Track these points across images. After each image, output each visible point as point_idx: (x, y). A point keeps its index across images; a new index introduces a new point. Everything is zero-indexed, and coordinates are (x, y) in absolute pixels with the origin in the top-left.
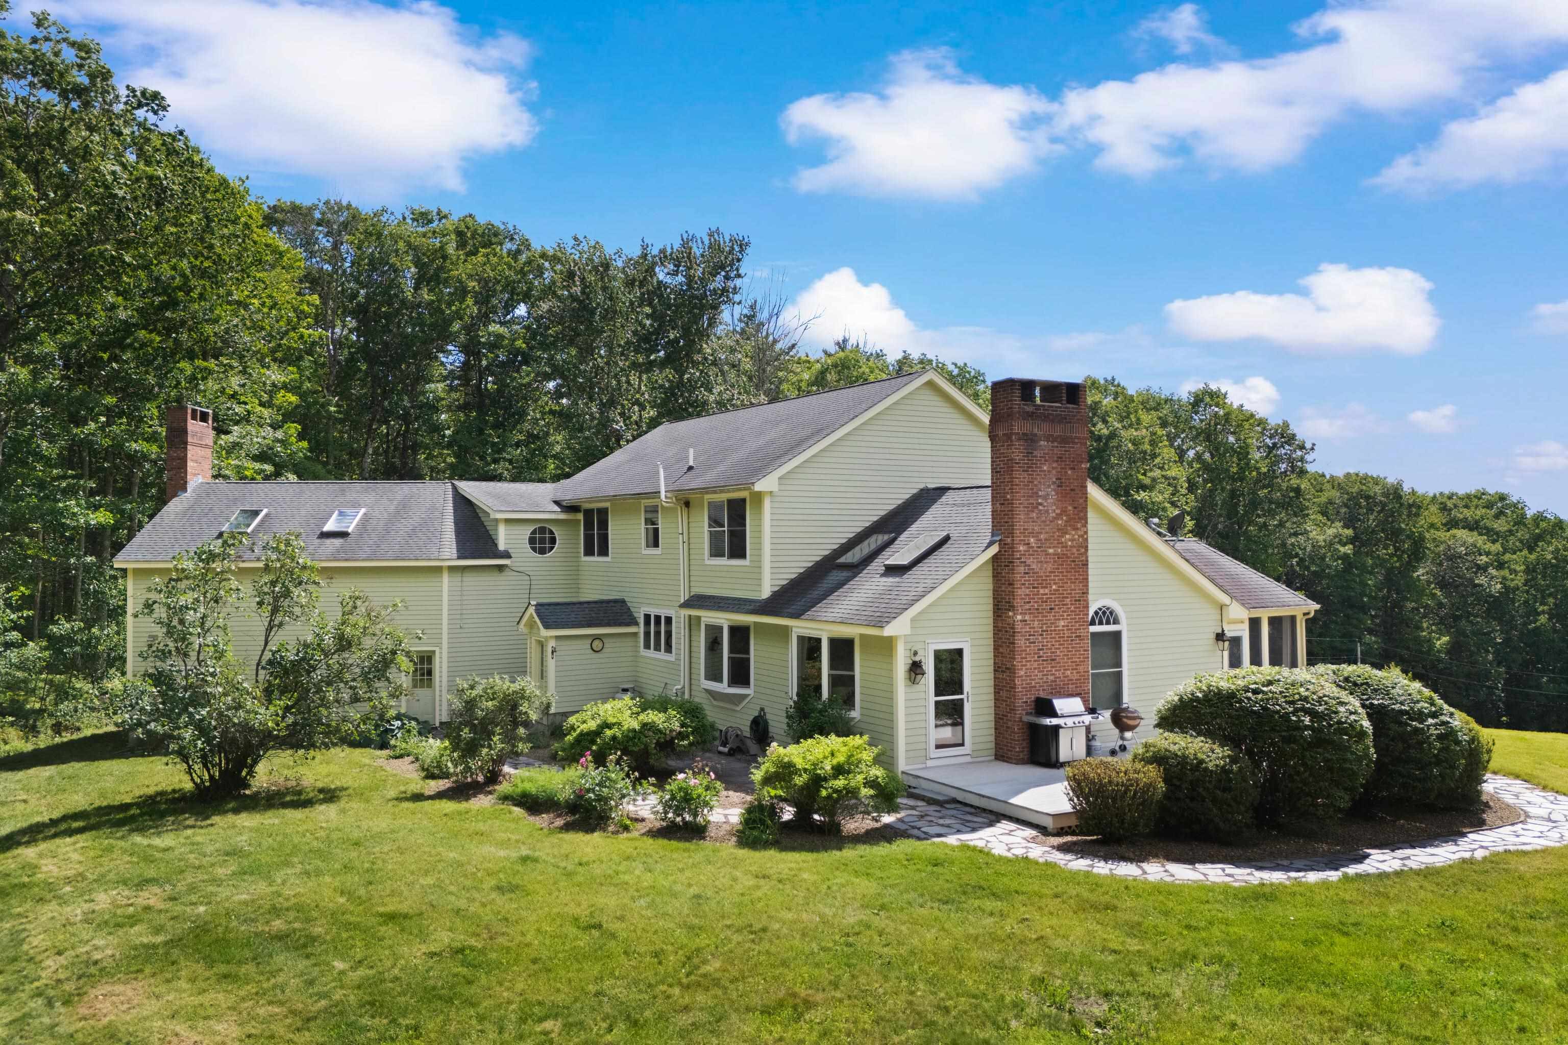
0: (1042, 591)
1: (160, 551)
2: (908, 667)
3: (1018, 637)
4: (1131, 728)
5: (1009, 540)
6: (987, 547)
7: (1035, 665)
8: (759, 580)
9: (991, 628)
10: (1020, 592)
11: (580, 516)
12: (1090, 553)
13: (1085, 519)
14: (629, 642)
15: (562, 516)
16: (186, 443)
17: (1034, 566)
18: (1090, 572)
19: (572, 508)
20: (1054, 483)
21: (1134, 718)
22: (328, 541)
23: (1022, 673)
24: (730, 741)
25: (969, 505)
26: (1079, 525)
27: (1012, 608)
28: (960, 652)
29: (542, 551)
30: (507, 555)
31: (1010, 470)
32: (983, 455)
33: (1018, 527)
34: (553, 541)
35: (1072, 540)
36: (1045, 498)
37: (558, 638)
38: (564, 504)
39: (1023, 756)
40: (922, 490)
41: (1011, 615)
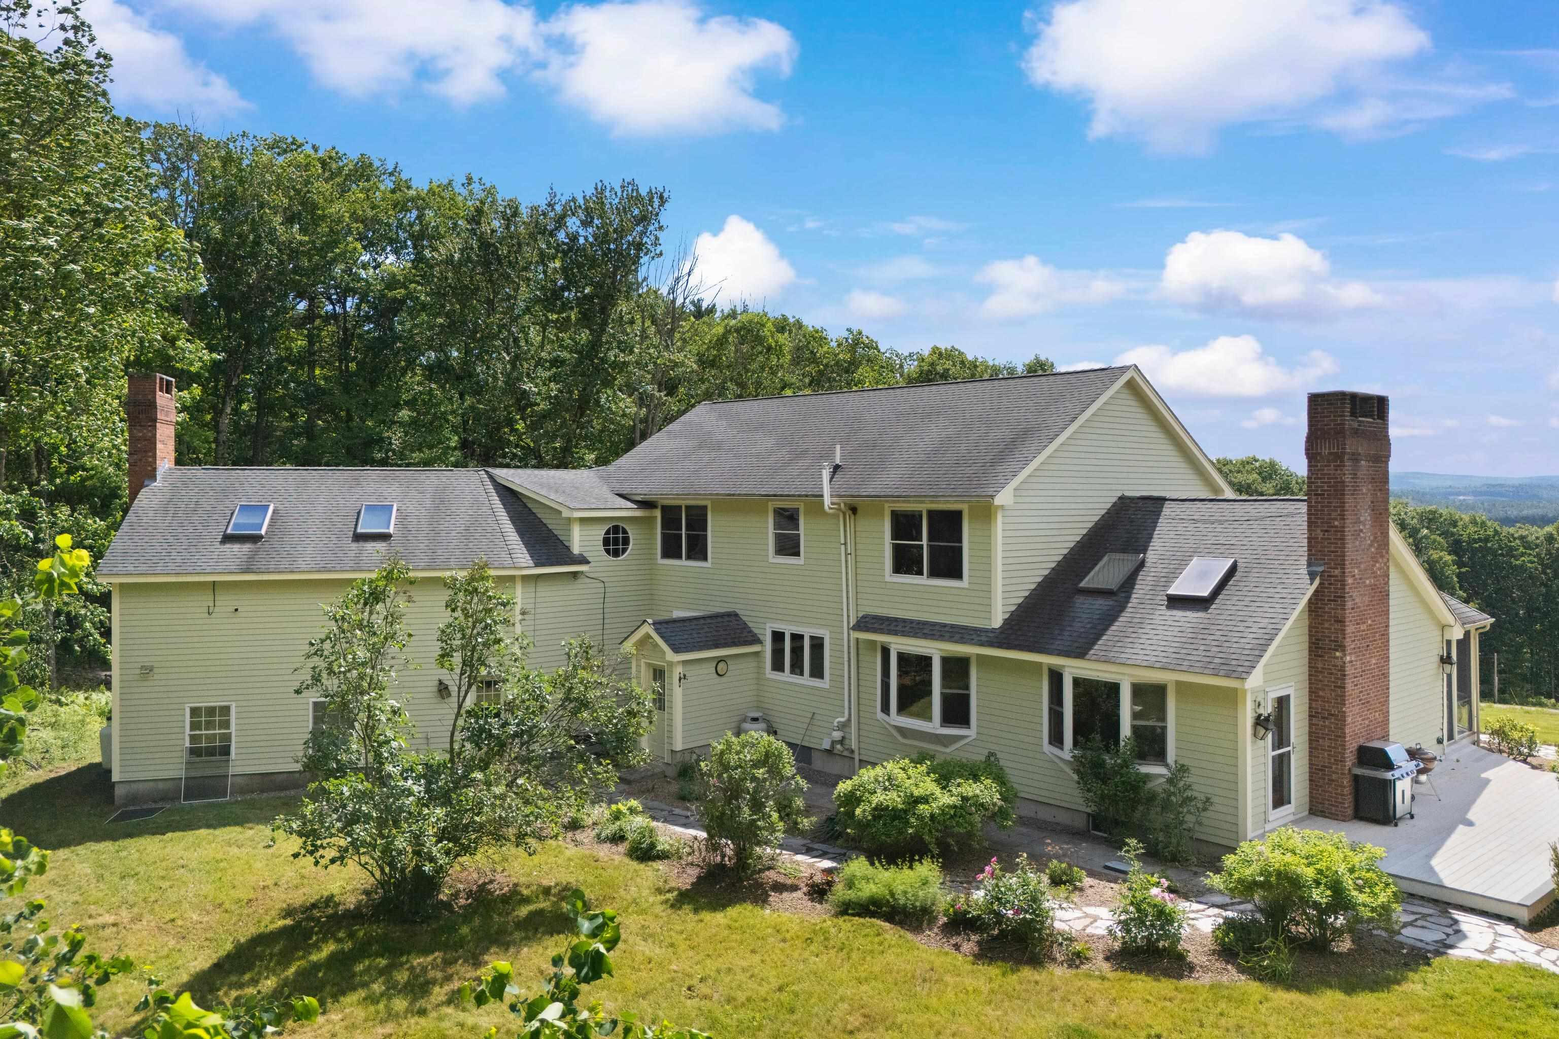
0: (1362, 627)
1: (155, 560)
2: (1253, 720)
3: (1347, 681)
5: (1337, 572)
6: (1309, 582)
7: (1358, 709)
8: (982, 605)
9: (1307, 668)
10: (1348, 630)
11: (658, 513)
14: (751, 664)
15: (638, 513)
16: (155, 420)
17: (1358, 600)
19: (646, 504)
20: (1369, 507)
22: (370, 546)
23: (1351, 721)
26: (1384, 552)
27: (1341, 648)
28: (1288, 698)
29: (616, 554)
30: (583, 560)
33: (1348, 558)
34: (626, 541)
35: (1380, 569)
36: (1365, 523)
37: (685, 663)
38: (639, 498)
39: (1350, 812)
40: (1120, 498)
41: (1338, 654)
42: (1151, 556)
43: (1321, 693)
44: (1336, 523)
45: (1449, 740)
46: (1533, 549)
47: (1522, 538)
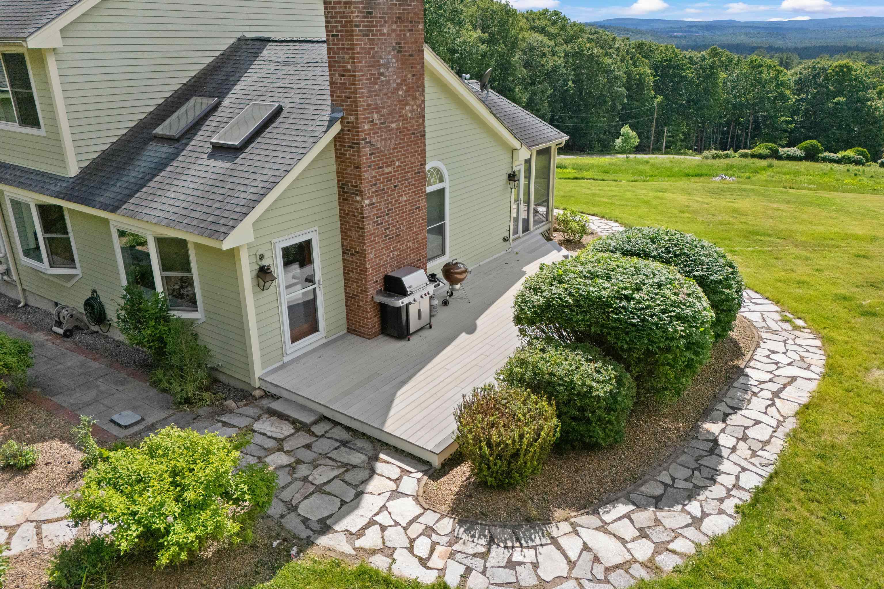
0: (386, 170)
2: (255, 273)
3: (367, 222)
4: (459, 281)
5: (352, 119)
6: (329, 127)
7: (383, 245)
8: (61, 155)
9: (337, 211)
10: (366, 175)
12: (427, 123)
13: (422, 86)
17: (378, 145)
18: (427, 142)
20: (394, 48)
21: (463, 272)
23: (372, 256)
24: (64, 321)
25: (295, 64)
26: (417, 94)
27: (359, 192)
28: (308, 243)
31: (350, 34)
32: (317, 13)
33: (362, 103)
35: (411, 111)
36: (386, 66)
39: (377, 329)
40: (239, 39)
41: (358, 198)
42: (227, 101)
43: (349, 233)
44: (349, 67)
45: (523, 232)
46: (693, 65)
47: (690, 58)
